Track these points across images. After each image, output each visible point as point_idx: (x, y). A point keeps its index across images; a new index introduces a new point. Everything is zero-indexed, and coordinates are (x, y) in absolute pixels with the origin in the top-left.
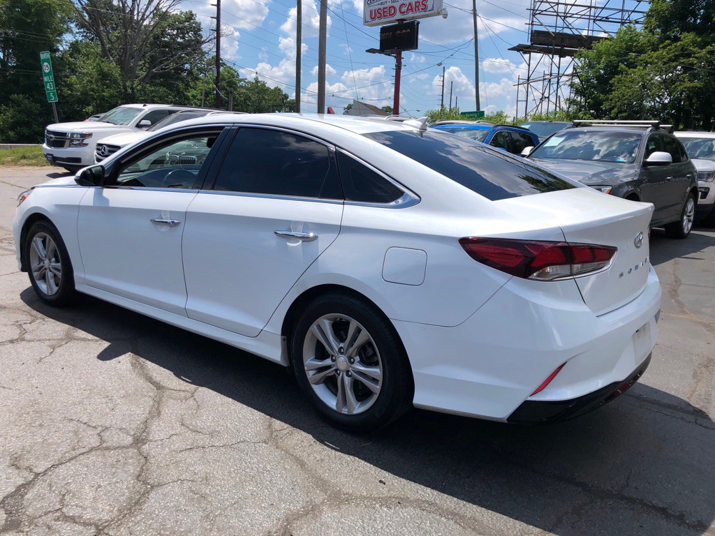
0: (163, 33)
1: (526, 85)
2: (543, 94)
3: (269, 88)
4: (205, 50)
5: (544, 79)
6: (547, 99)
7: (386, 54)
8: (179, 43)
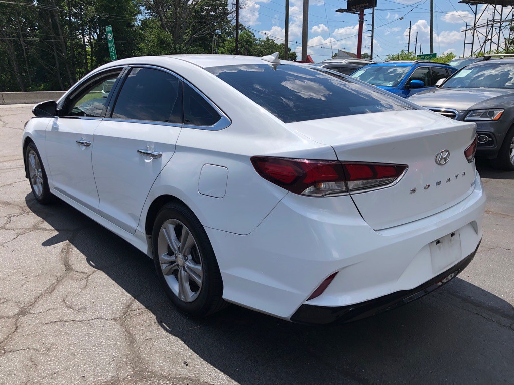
0: (202, 9)
1: (472, 31)
2: (486, 37)
3: (276, 44)
4: (230, 19)
5: (488, 25)
6: (490, 41)
7: (352, 13)
8: (212, 15)
